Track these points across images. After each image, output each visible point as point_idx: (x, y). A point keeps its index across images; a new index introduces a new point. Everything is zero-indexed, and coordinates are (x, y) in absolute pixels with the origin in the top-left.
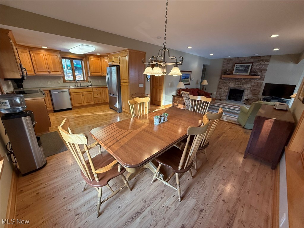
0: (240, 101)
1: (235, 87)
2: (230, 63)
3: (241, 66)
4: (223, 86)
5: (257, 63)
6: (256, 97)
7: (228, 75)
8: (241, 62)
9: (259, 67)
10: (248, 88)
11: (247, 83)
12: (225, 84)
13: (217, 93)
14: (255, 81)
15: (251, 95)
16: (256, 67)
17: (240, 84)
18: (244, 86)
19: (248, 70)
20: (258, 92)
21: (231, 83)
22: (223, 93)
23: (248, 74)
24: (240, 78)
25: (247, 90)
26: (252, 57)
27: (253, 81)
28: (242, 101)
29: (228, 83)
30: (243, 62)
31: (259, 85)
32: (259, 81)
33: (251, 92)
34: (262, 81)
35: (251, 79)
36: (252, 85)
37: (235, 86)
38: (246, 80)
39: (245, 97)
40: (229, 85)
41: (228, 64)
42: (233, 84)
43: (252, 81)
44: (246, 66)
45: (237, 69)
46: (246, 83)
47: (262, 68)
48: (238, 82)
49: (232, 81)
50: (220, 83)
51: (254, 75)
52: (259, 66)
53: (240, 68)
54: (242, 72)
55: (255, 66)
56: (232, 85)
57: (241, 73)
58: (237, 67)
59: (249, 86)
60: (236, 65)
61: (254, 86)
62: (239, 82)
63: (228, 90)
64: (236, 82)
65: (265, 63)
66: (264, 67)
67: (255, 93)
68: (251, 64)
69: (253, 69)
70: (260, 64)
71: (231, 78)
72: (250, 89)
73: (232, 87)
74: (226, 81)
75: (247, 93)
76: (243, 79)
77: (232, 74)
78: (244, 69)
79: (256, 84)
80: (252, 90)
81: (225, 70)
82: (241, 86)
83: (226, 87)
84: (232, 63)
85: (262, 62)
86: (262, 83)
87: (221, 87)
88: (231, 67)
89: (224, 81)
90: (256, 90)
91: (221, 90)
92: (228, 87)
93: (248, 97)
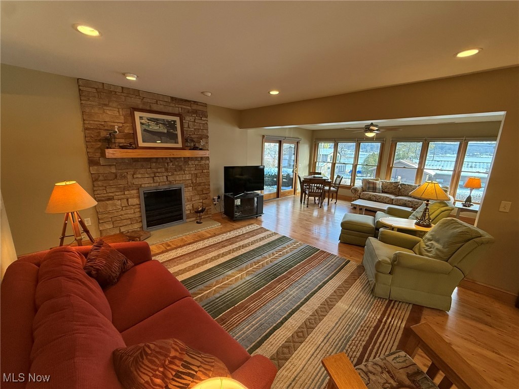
0: (181, 218)
1: (155, 185)
2: (114, 105)
3: (156, 121)
4: (113, 190)
5: (188, 118)
6: (206, 199)
8: (148, 108)
9: (195, 129)
10: (187, 182)
11: (181, 169)
12: (122, 182)
14: (196, 162)
15: (197, 197)
16: (189, 128)
17: (165, 174)
18: (177, 179)
19: (177, 135)
20: (207, 187)
21: (139, 176)
22: (123, 213)
23: (180, 145)
24: (162, 158)
25: (187, 187)
26: (173, 99)
27: (193, 162)
28: (184, 217)
29: (129, 177)
30: (155, 108)
31: (205, 171)
32: (203, 162)
33: (195, 189)
34: (207, 162)
35: (187, 160)
36: (193, 172)
37: (154, 182)
38: (177, 164)
39: (187, 207)
40: (136, 182)
41: (106, 105)
42: (147, 176)
43: (190, 163)
44: (168, 121)
45: (145, 130)
46: (179, 170)
47: (200, 132)
48: (159, 170)
49: (142, 167)
51: (195, 148)
52: (195, 126)
53: (154, 127)
54: (163, 138)
55: (186, 126)
56: (146, 181)
58: (143, 121)
59: (188, 177)
60: (137, 115)
61: (196, 176)
62: (163, 170)
63: (139, 197)
64: (155, 170)
65: (201, 120)
66: (203, 129)
67: (202, 191)
68: (177, 119)
69: (185, 133)
70: (195, 121)
71: (136, 160)
72: (192, 183)
73: (147, 185)
74: (120, 171)
75: (189, 195)
76: (169, 159)
77: (137, 147)
78: (165, 131)
79: (200, 168)
80: (195, 185)
81: (101, 127)
82: (171, 179)
83: (128, 190)
84: (119, 107)
85: (196, 118)
86: (209, 167)
87: (111, 194)
88: (123, 121)
89: (113, 170)
90: (203, 184)
91: (115, 205)
92: (133, 190)
93: (194, 202)
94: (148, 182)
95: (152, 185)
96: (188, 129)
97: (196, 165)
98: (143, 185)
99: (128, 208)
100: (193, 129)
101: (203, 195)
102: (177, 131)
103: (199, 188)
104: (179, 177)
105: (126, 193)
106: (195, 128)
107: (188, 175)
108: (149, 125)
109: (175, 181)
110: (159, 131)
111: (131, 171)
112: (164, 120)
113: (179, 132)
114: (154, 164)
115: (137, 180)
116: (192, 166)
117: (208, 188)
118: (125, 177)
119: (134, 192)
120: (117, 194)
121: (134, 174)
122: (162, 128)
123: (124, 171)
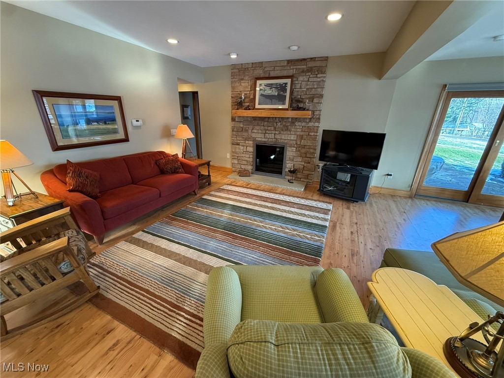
0: (281, 173)
1: (265, 140)
2: (246, 78)
3: (270, 86)
4: (241, 139)
5: (301, 78)
6: (309, 163)
7: (246, 109)
8: (267, 76)
9: (307, 89)
10: (292, 142)
11: (287, 130)
12: (245, 134)
13: (233, 158)
14: (304, 124)
15: (300, 159)
16: (301, 88)
17: (273, 132)
18: (283, 138)
19: (286, 96)
20: (312, 151)
21: (255, 131)
22: (243, 155)
23: (286, 106)
24: (272, 118)
25: (290, 146)
26: (289, 61)
27: (300, 124)
28: (283, 173)
29: (250, 131)
30: (272, 74)
31: (312, 134)
32: (311, 124)
33: (299, 151)
34: (317, 124)
35: (294, 120)
36: (298, 133)
37: (265, 138)
38: (284, 124)
39: (288, 165)
40: (254, 135)
41: (242, 79)
42: (260, 132)
43: (297, 124)
44: (280, 85)
45: (261, 95)
47: (313, 92)
48: (269, 128)
49: (258, 125)
50: (233, 131)
51: (299, 108)
52: (307, 85)
53: (269, 92)
54: (273, 100)
55: (298, 86)
56: (260, 135)
57: (272, 104)
58: (261, 87)
60: (259, 82)
61: (302, 137)
62: (273, 128)
63: (253, 147)
64: (266, 128)
65: (317, 77)
66: (317, 88)
67: (306, 154)
68: (289, 81)
69: (295, 94)
70: (308, 81)
71: (255, 118)
72: (296, 144)
73: (259, 139)
74: (245, 126)
75: (291, 155)
76: (277, 119)
77: (254, 108)
78: (276, 94)
79: (306, 130)
80: (299, 147)
81: (238, 95)
82: (278, 137)
83: (248, 141)
84: (249, 79)
85: (311, 76)
86: (317, 130)
87: (239, 141)
88: (249, 90)
89: (242, 126)
90: (308, 147)
91: (240, 149)
92: (251, 141)
93: (295, 163)
94: (261, 136)
95: (263, 140)
96: (299, 90)
97: (303, 127)
98: (257, 139)
99: (246, 153)
100: (305, 89)
101: (307, 159)
102: (286, 92)
103: (303, 150)
104: (285, 137)
105: (247, 142)
106: (308, 87)
107: (293, 136)
108: (265, 90)
109: (281, 139)
110: (271, 94)
111: (251, 127)
112: (277, 84)
113: (288, 94)
114: (266, 123)
115: (254, 134)
116: (298, 127)
117: (313, 153)
118: (247, 131)
119: (251, 142)
120: (242, 142)
121: (253, 129)
122: (274, 91)
123: (247, 126)
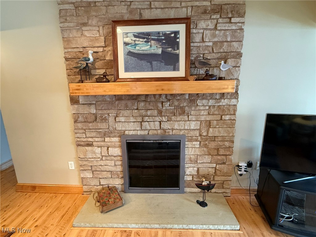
1: (143, 133)
2: (94, 21)
3: (146, 36)
4: (94, 134)
5: (202, 24)
6: (224, 163)
7: (99, 80)
9: (215, 43)
10: (192, 133)
11: (183, 112)
12: (103, 126)
13: (82, 168)
14: (211, 102)
15: (207, 159)
16: (203, 41)
17: (158, 119)
18: (176, 127)
19: (177, 56)
20: (227, 144)
21: (123, 119)
22: (102, 163)
23: (181, 73)
24: (154, 95)
25: (191, 140)
27: (204, 102)
29: (111, 119)
30: (147, 15)
31: (227, 117)
32: (224, 102)
33: (206, 146)
34: (233, 101)
36: (203, 118)
37: (142, 130)
38: (176, 103)
40: (120, 127)
41: (85, 24)
42: (132, 119)
43: (199, 102)
44: (165, 34)
45: (130, 54)
46: (180, 114)
47: (225, 47)
48: (149, 113)
49: (126, 107)
50: (76, 122)
51: (208, 77)
52: (214, 36)
53: (143, 47)
54: (154, 63)
55: (198, 38)
56: (132, 126)
57: (152, 70)
58: (127, 40)
59: (193, 125)
60: (120, 30)
61: (209, 124)
62: (156, 112)
63: (121, 147)
65: (230, 22)
66: (231, 42)
67: (218, 150)
68: (181, 28)
69: (194, 52)
70: (216, 28)
71: (119, 98)
72: (200, 135)
73: (131, 133)
74: (100, 112)
75: (193, 153)
76: (164, 97)
77: (117, 79)
78: (159, 51)
79: (216, 112)
80: (205, 140)
81: (80, 55)
82: (165, 126)
83: (110, 137)
84: (100, 24)
85: (220, 20)
86: (235, 111)
87: (90, 140)
88: (103, 44)
89: (93, 111)
90: (220, 139)
91: (94, 153)
92: (115, 136)
93: (200, 166)
95: (139, 133)
96: (201, 44)
97: (210, 107)
98: (127, 132)
99: (109, 158)
100: (211, 44)
101: (219, 157)
102: (178, 48)
103: (212, 145)
104: (179, 125)
105: (107, 139)
106: (216, 40)
107: (194, 123)
108: (136, 45)
109: (173, 129)
110: (148, 52)
111: (113, 113)
112: (159, 33)
113: (182, 52)
114: (142, 104)
115: (120, 124)
116: (202, 108)
117: (230, 147)
118: (104, 120)
119: (117, 139)
120: (96, 139)
121: (117, 116)
122: (154, 47)
123: (105, 112)
